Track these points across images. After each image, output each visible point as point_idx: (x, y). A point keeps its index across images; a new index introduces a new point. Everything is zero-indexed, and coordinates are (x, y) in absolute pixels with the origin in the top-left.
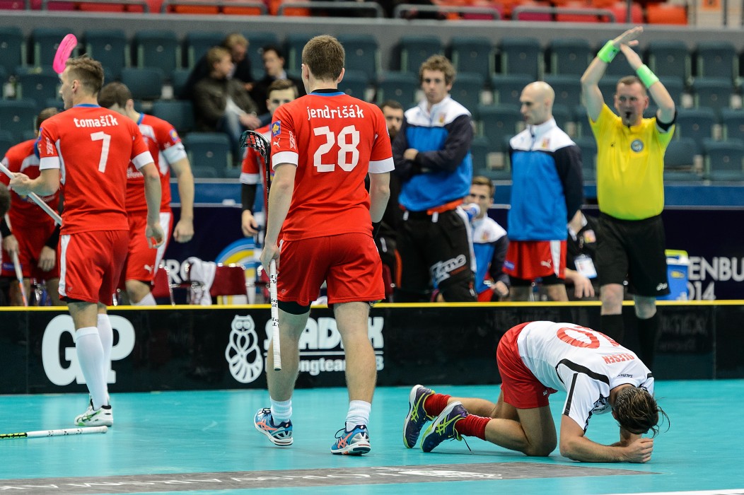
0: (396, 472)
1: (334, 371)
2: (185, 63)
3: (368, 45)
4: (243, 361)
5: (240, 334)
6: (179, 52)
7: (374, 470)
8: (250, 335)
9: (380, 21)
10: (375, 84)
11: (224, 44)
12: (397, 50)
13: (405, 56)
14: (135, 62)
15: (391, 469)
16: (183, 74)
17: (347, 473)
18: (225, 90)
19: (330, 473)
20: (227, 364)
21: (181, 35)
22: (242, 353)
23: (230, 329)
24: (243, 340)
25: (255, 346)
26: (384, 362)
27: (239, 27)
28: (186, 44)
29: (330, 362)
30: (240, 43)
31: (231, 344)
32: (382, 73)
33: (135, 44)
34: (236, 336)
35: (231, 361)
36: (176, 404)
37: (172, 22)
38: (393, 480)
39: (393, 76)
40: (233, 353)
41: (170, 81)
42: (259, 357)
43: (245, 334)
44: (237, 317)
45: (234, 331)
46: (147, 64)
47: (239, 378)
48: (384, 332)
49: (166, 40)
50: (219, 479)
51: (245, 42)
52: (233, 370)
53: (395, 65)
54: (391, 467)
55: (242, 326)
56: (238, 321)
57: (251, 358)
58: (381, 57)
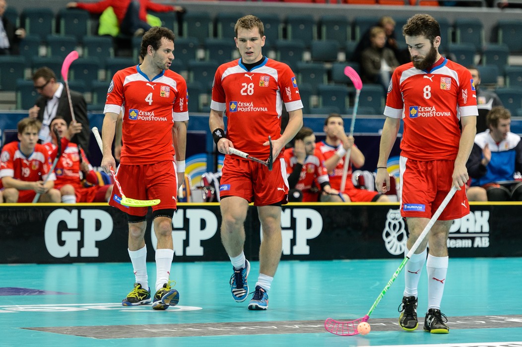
0: (503, 320)
1: (455, 247)
2: (353, 37)
3: (476, 26)
4: (395, 240)
5: (393, 222)
6: (349, 30)
7: (488, 318)
8: (400, 223)
9: (484, 10)
10: (480, 52)
11: (380, 24)
12: (495, 29)
13: (501, 33)
14: (320, 36)
15: (500, 318)
16: (352, 45)
17: (470, 320)
18: (381, 56)
19: (459, 320)
20: (384, 242)
21: (351, 18)
22: (394, 234)
23: (386, 219)
24: (395, 226)
25: (403, 230)
26: (489, 241)
27: (389, 13)
28: (354, 25)
29: (453, 241)
30: (389, 23)
31: (387, 229)
32: (485, 45)
33: (320, 24)
34: (390, 223)
35: (386, 240)
36: (351, 269)
37: (344, 10)
38: (501, 325)
39: (493, 47)
40: (388, 235)
41: (344, 49)
42: (405, 237)
43: (396, 222)
44: (391, 211)
45: (389, 220)
46: (328, 38)
47: (392, 252)
48: (489, 221)
49: (341, 22)
50: (384, 323)
51: (393, 22)
52: (388, 246)
53: (494, 39)
54: (500, 316)
55: (393, 216)
56: (391, 214)
57: (400, 238)
58: (485, 34)
